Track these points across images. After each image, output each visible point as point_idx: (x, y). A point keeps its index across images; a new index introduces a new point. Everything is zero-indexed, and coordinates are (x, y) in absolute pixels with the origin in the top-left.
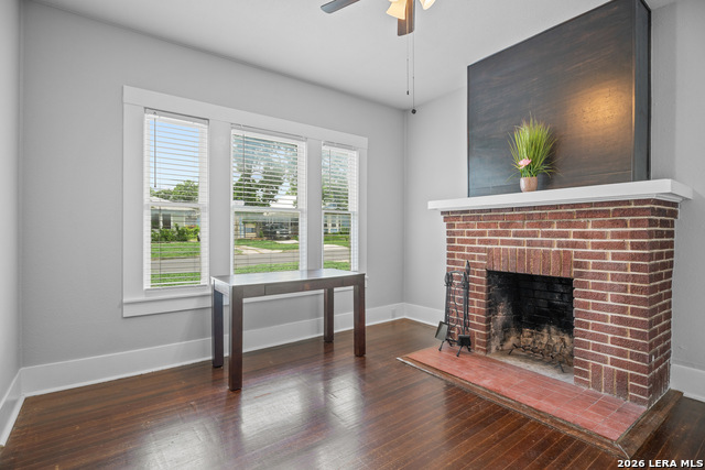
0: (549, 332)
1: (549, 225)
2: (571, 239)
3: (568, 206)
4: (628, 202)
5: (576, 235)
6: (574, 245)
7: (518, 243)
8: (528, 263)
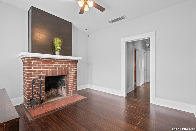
0: (52, 90)
1: (63, 64)
2: (67, 67)
3: (66, 60)
4: (75, 60)
5: (68, 66)
6: (67, 68)
7: (56, 68)
8: (58, 73)
